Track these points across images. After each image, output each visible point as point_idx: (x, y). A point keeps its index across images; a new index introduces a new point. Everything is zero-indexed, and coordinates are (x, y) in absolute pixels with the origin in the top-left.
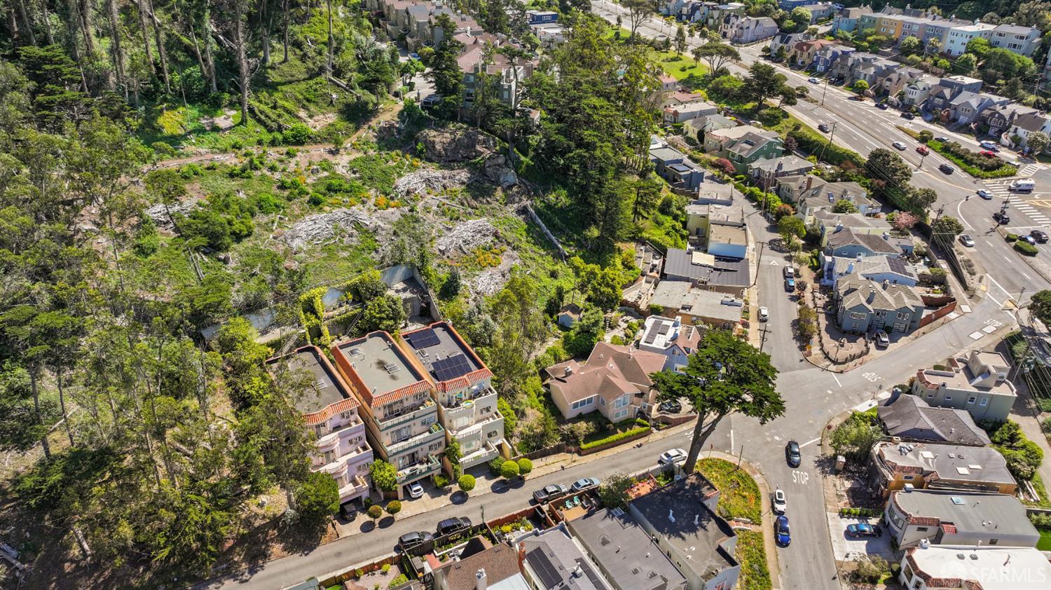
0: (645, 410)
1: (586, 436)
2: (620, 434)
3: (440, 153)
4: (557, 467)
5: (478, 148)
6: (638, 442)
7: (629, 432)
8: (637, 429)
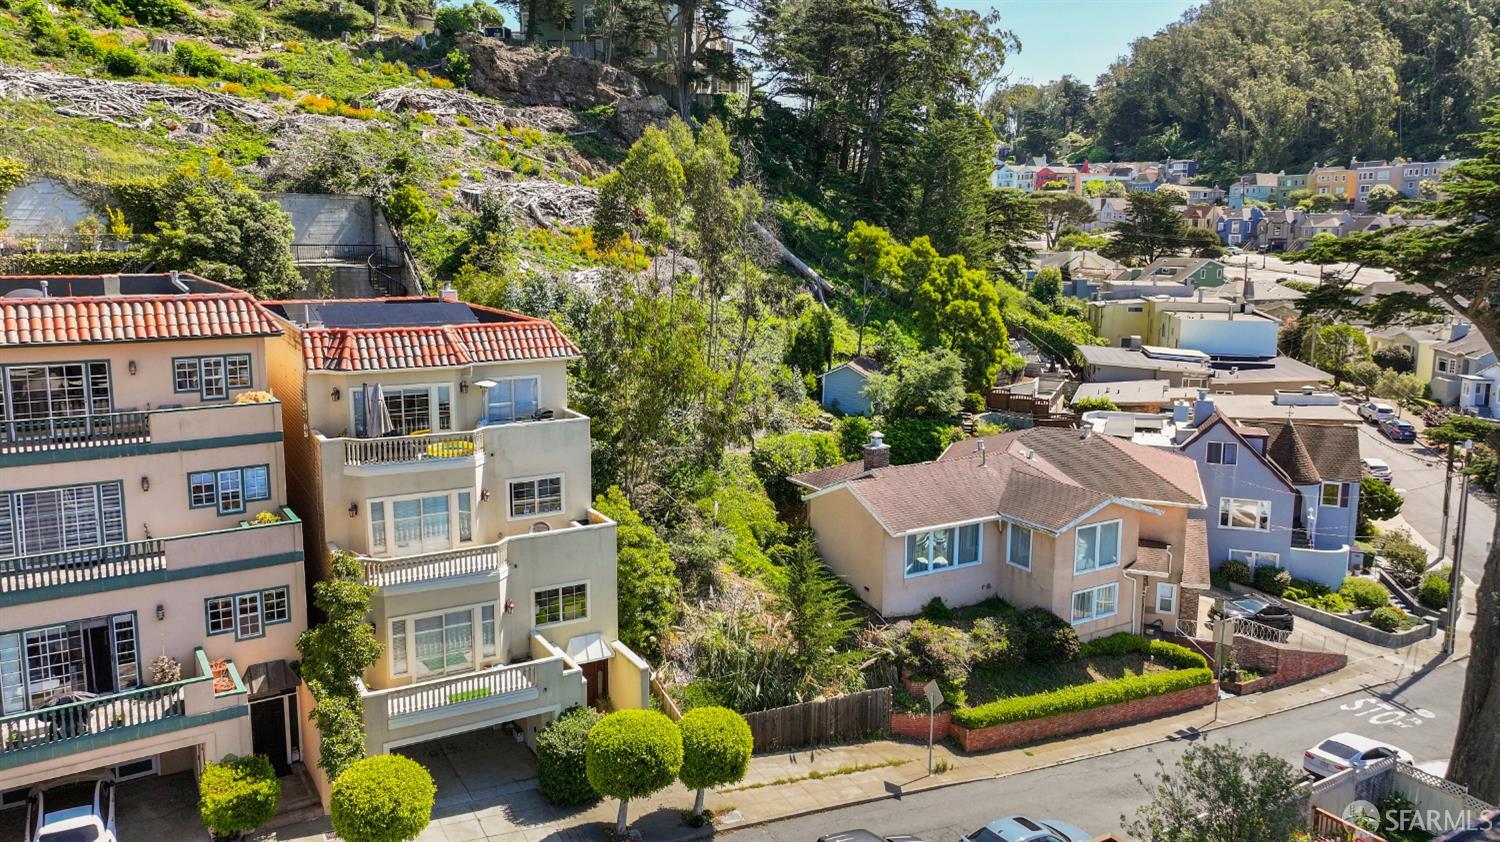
0: (1171, 619)
1: (976, 666)
2: (1100, 685)
3: (506, 78)
4: (871, 784)
5: (601, 86)
6: (1181, 723)
7: (1130, 681)
8: (1156, 676)
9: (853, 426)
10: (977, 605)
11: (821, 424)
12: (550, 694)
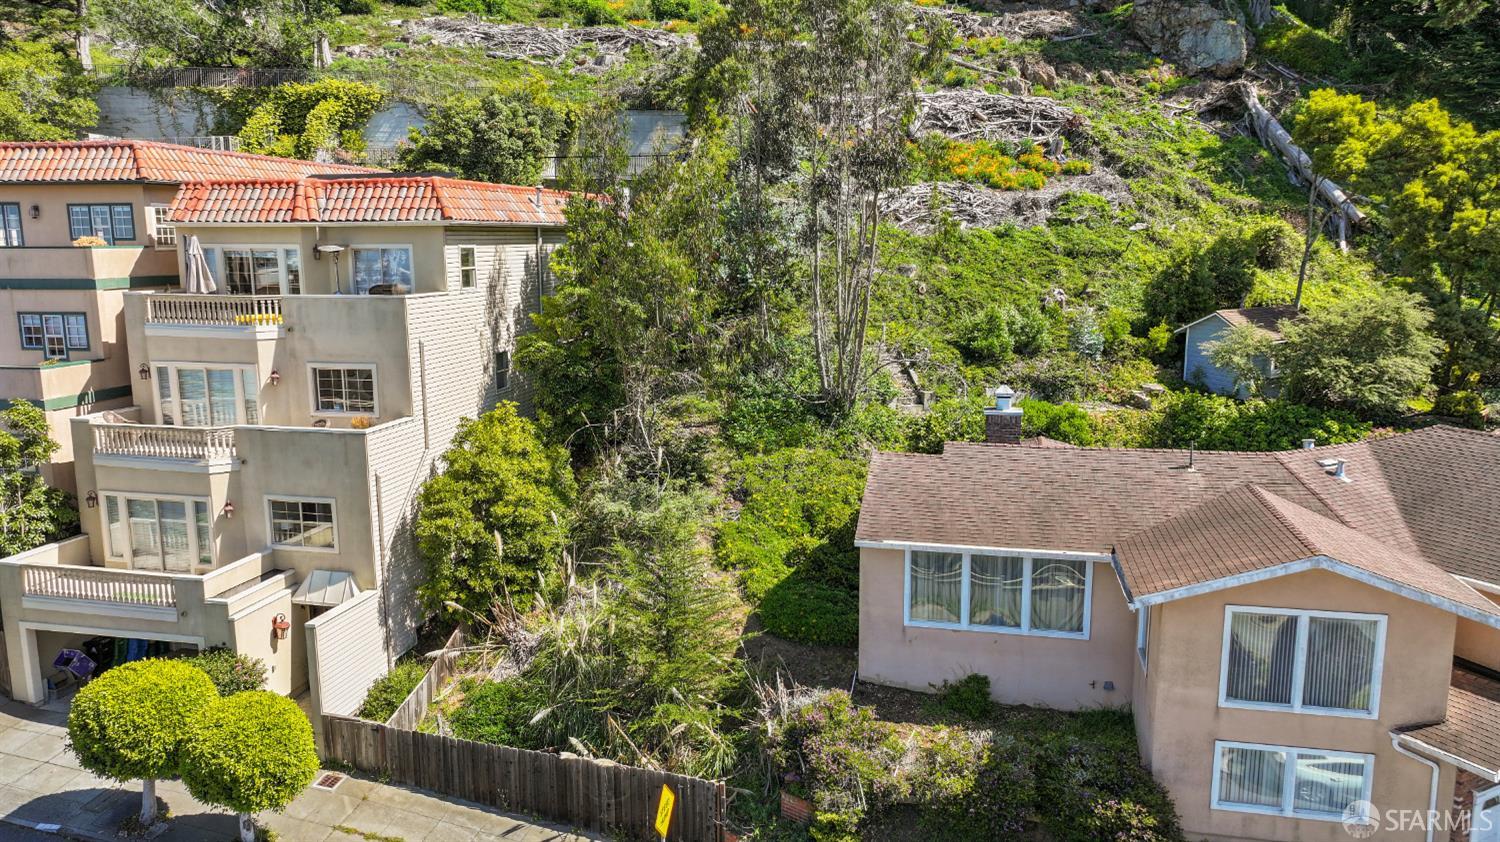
9: (1188, 407)
10: (1072, 715)
11: (1133, 397)
12: (191, 621)
